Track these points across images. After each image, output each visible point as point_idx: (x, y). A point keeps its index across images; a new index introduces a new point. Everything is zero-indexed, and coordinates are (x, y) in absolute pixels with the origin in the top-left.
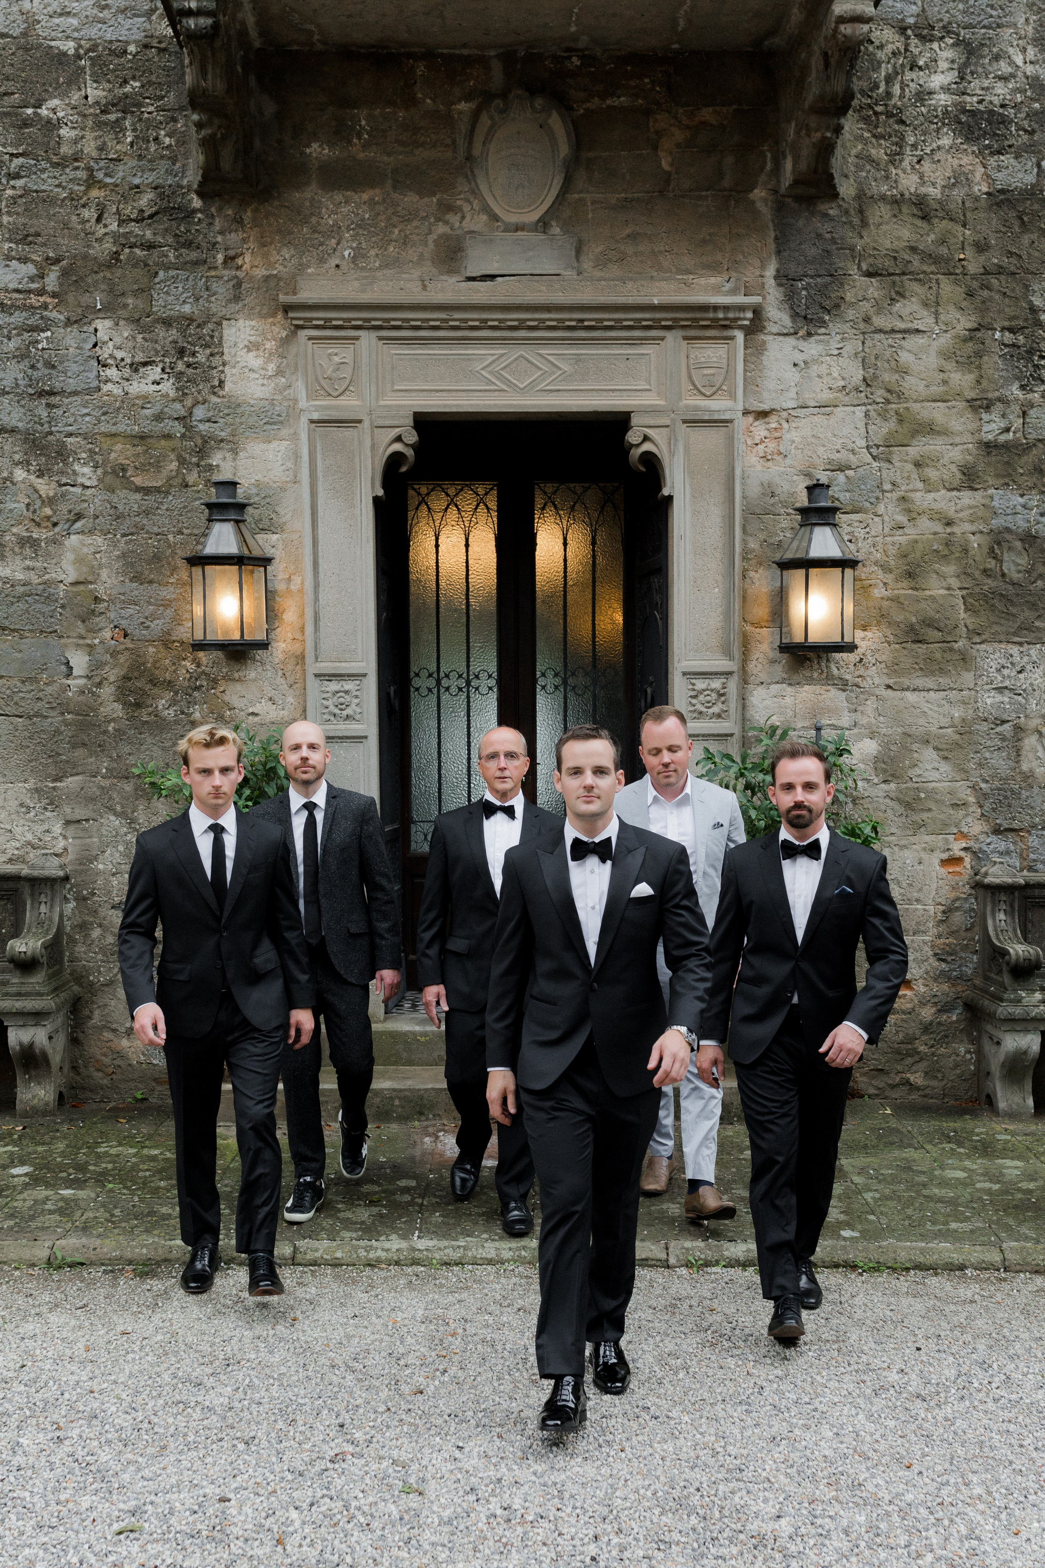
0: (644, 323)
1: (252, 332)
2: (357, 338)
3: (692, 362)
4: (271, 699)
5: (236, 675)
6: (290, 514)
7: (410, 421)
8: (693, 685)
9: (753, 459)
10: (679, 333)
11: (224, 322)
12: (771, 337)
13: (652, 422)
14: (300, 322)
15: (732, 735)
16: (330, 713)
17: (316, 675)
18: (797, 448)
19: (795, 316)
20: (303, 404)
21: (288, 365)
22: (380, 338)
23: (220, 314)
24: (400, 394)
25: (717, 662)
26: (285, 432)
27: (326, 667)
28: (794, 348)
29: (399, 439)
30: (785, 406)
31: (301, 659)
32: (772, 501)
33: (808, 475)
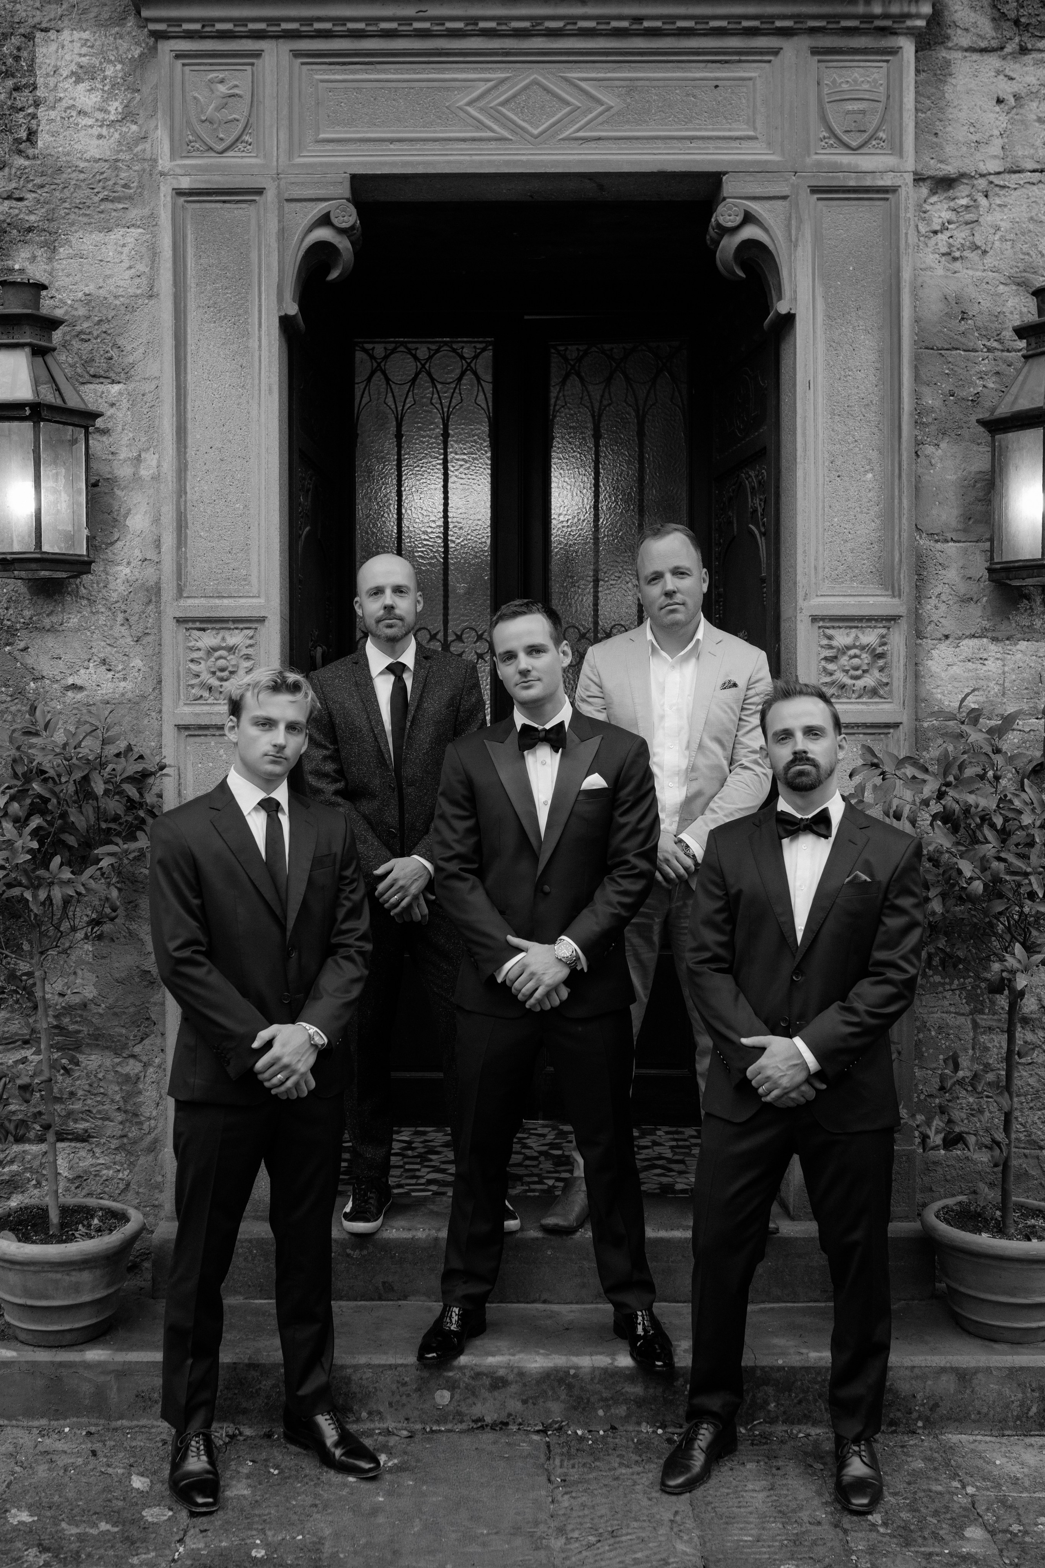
0: (746, 24)
1: (84, 50)
2: (257, 54)
3: (826, 90)
4: (104, 662)
5: (47, 622)
6: (141, 350)
7: (345, 190)
8: (830, 638)
9: (931, 259)
10: (804, 43)
11: (39, 35)
12: (959, 55)
13: (758, 191)
14: (161, 27)
15: (896, 725)
16: (203, 685)
17: (180, 621)
18: (1003, 239)
19: (999, 17)
20: (164, 163)
21: (142, 102)
22: (297, 54)
23: (31, 22)
24: (329, 147)
25: (871, 600)
26: (134, 213)
27: (196, 606)
28: (998, 72)
29: (325, 220)
30: (983, 169)
31: (153, 593)
32: (963, 326)
33: (1022, 284)
